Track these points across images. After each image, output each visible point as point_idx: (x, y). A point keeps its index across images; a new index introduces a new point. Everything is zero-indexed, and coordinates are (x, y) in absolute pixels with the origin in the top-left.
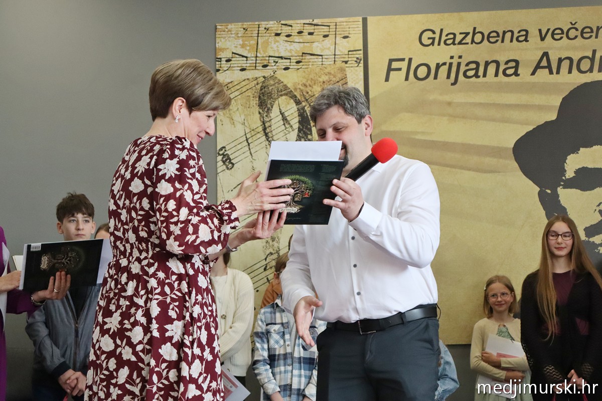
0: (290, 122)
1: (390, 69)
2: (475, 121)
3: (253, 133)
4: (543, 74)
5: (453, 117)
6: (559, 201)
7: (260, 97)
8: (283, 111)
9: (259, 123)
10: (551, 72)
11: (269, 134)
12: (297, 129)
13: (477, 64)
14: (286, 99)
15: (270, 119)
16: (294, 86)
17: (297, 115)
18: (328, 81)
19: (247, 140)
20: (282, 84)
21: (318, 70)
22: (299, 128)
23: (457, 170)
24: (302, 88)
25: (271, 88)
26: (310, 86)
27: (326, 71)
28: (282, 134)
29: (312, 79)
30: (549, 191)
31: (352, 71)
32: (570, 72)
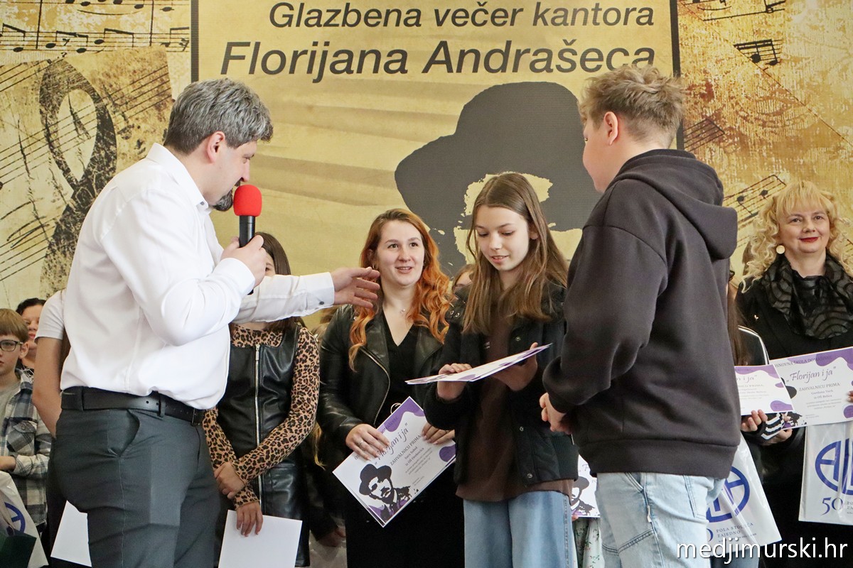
0: (85, 127)
1: (228, 57)
2: (345, 133)
3: (31, 140)
4: (439, 70)
5: (315, 127)
6: (456, 246)
7: (42, 90)
8: (75, 111)
9: (41, 127)
10: (450, 70)
11: (55, 142)
12: (95, 137)
13: (350, 54)
14: (79, 93)
15: (56, 121)
16: (91, 75)
17: (96, 116)
18: (141, 70)
19: (22, 151)
20: (74, 72)
21: (126, 53)
22: (97, 135)
23: (318, 200)
24: (103, 78)
25: (58, 77)
26: (115, 76)
27: (138, 56)
28: (73, 143)
29: (117, 66)
30: (442, 233)
31: (174, 57)
32: (475, 70)
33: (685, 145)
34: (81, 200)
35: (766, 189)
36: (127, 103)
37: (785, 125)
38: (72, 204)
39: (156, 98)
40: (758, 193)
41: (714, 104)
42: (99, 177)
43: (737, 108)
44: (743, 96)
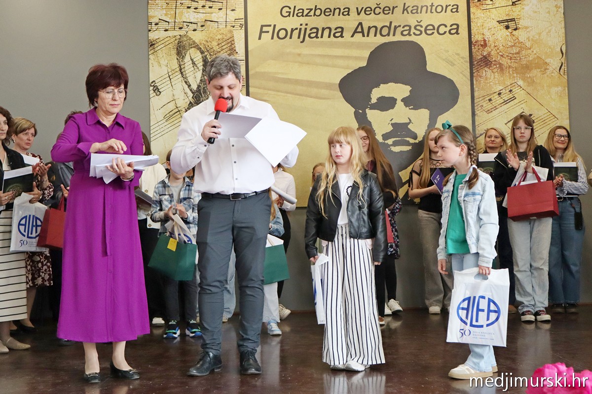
0: (197, 65)
1: (261, 32)
2: (316, 66)
3: (173, 72)
4: (358, 36)
5: (301, 63)
6: (367, 118)
7: (177, 49)
8: (192, 58)
9: (178, 66)
10: (364, 36)
11: (184, 72)
12: (202, 70)
13: (317, 29)
14: (194, 50)
15: (184, 63)
16: (199, 41)
17: (202, 60)
18: (222, 38)
19: (169, 77)
20: (192, 40)
21: (215, 31)
23: (304, 97)
24: (205, 43)
25: (184, 43)
26: (210, 42)
27: (220, 32)
28: (192, 73)
29: (211, 37)
30: (361, 111)
31: (237, 32)
32: (375, 36)
33: (474, 69)
34: (196, 99)
35: (511, 89)
36: (216, 54)
37: (521, 59)
38: (192, 101)
39: (229, 51)
40: (508, 91)
41: (487, 49)
42: (204, 88)
43: (498, 51)
44: (501, 45)
